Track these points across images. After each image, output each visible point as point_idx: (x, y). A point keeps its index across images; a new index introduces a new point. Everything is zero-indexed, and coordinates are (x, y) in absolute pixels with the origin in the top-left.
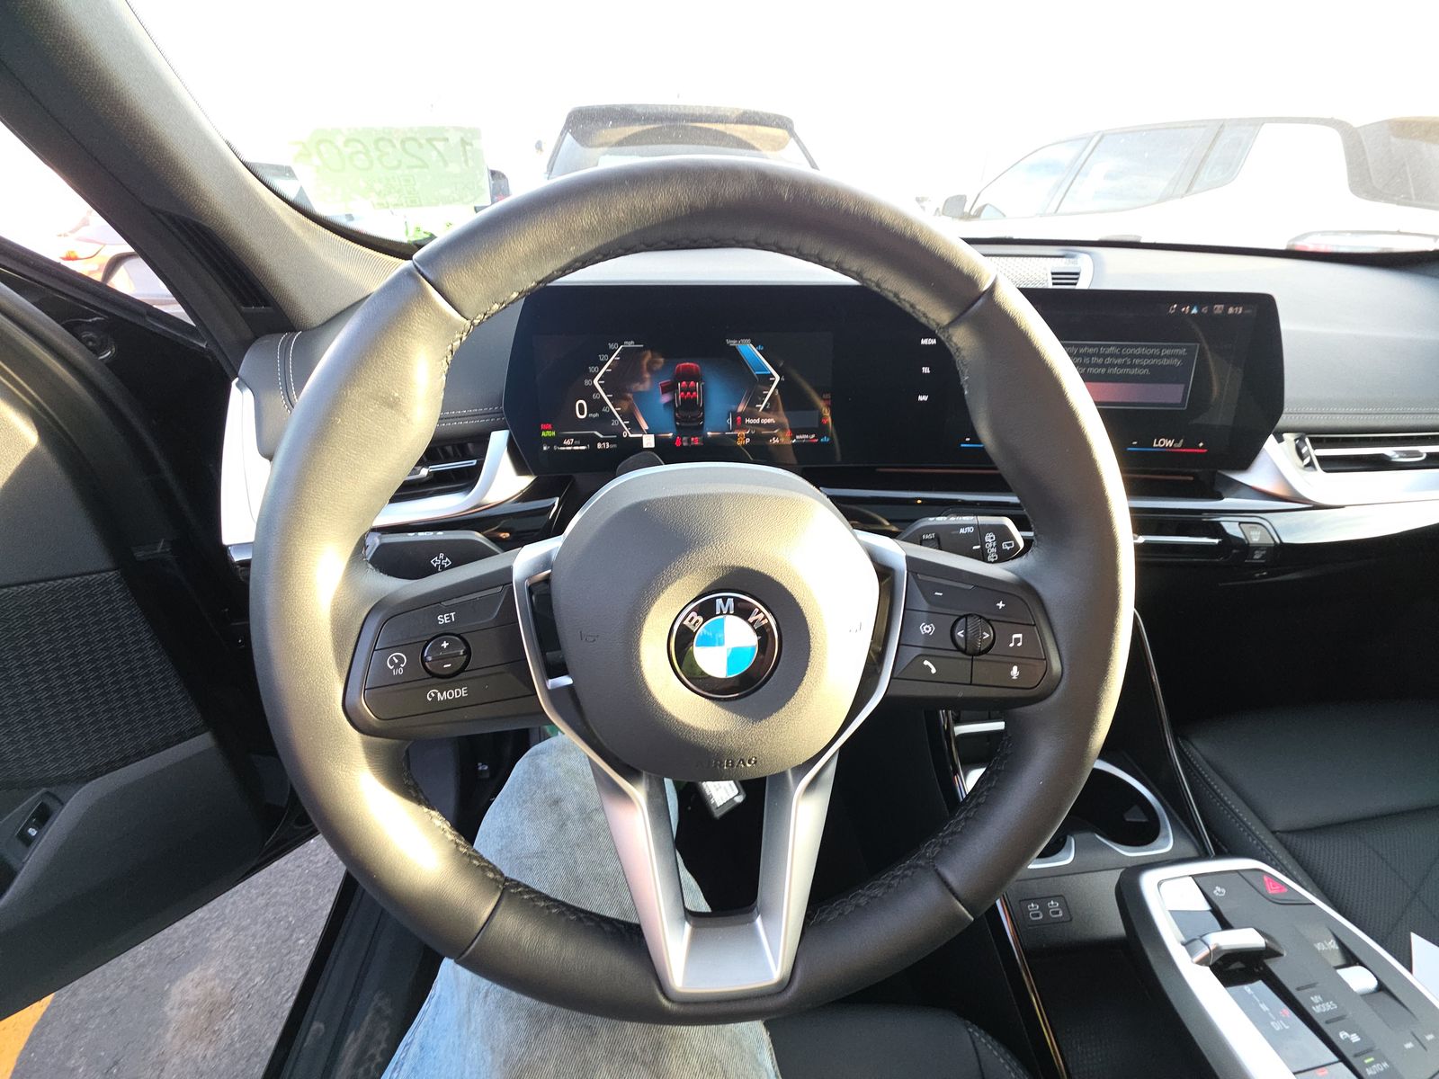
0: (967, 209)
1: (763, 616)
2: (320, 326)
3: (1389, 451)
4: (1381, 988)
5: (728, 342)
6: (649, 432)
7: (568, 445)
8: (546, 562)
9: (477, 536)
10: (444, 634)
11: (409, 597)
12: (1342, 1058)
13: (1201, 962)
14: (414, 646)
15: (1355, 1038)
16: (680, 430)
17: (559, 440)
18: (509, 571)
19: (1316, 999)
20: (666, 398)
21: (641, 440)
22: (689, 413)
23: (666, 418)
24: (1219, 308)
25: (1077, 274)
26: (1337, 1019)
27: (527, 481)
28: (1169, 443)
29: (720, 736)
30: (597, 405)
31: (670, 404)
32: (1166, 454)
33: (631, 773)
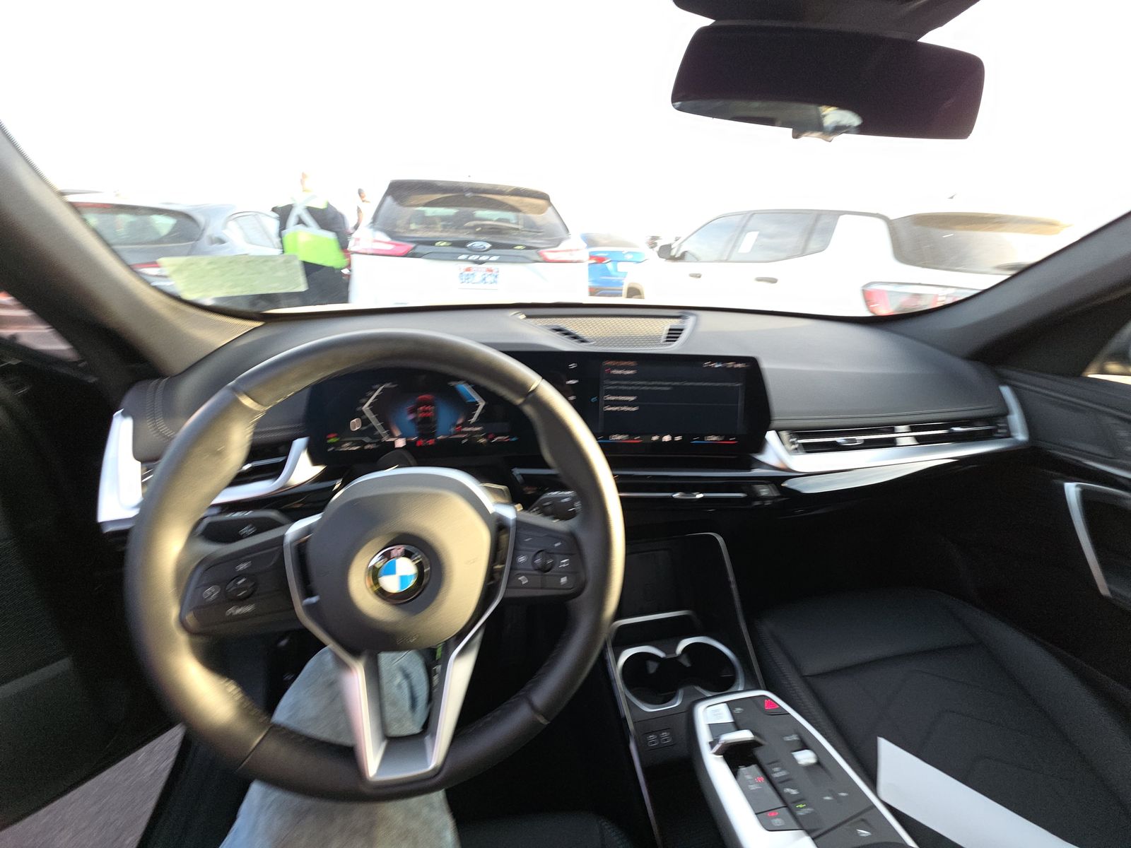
0: (673, 253)
1: (419, 557)
2: (180, 374)
3: (840, 440)
4: (818, 763)
5: (449, 383)
6: (400, 437)
7: (346, 447)
8: (309, 530)
9: (273, 514)
10: (240, 576)
11: (221, 555)
12: (786, 806)
13: (717, 753)
14: (222, 583)
15: (794, 792)
16: (422, 436)
17: (339, 444)
18: (282, 538)
19: (776, 769)
20: (411, 417)
21: (393, 443)
22: (426, 426)
23: (412, 429)
24: (730, 364)
25: (682, 330)
26: (786, 781)
27: (319, 469)
28: (714, 438)
29: (396, 623)
30: (366, 422)
31: (414, 420)
32: (713, 444)
33: (355, 653)
